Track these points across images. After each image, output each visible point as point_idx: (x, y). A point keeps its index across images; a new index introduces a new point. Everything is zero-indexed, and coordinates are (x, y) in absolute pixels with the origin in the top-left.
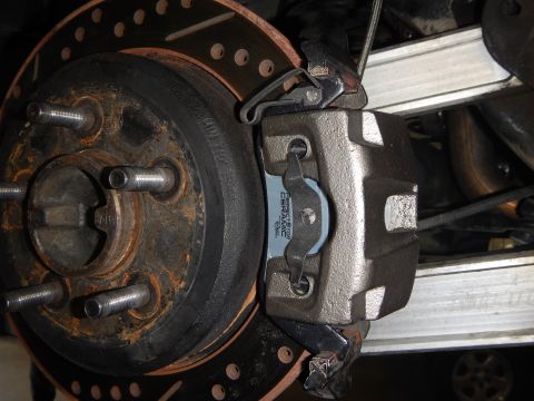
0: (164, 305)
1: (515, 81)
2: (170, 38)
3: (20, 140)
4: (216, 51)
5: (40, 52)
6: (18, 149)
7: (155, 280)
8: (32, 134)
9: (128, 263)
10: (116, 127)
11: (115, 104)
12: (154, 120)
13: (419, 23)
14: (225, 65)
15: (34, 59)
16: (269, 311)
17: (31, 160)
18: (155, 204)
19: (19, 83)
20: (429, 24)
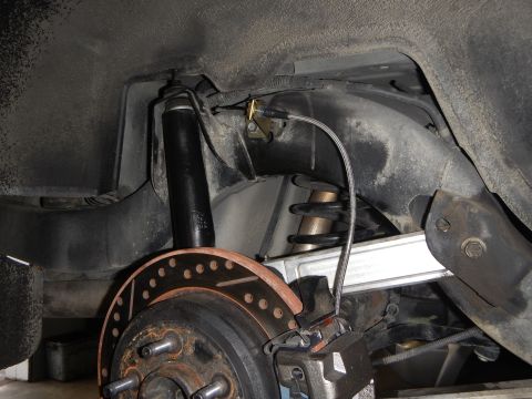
3: (130, 348)
4: (248, 298)
5: (135, 278)
6: (129, 353)
8: (138, 345)
10: (191, 350)
11: (190, 338)
12: (214, 351)
13: (388, 216)
15: (130, 283)
17: (137, 361)
19: (122, 296)
20: (394, 217)
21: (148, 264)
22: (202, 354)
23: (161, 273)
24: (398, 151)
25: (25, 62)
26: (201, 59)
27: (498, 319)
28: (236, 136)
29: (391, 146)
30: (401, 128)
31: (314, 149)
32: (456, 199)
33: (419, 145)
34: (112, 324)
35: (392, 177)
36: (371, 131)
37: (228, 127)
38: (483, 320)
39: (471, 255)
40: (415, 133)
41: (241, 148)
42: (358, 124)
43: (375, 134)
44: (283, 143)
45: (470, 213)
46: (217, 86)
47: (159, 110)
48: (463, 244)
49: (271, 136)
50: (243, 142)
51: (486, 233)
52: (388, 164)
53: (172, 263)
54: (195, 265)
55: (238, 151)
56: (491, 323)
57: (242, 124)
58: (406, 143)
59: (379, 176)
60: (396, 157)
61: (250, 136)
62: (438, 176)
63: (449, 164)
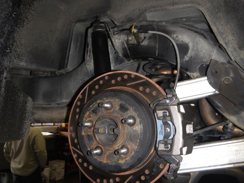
0: (131, 153)
1: (217, 92)
2: (128, 85)
3: (89, 110)
4: (141, 89)
5: (88, 86)
6: (88, 113)
7: (129, 146)
8: (92, 109)
9: (121, 142)
10: (118, 108)
11: (117, 102)
13: (189, 73)
14: (144, 92)
16: (159, 153)
17: (92, 116)
19: (82, 94)
20: (192, 74)
21: (95, 80)
22: (123, 108)
23: (101, 82)
24: (194, 46)
25: (33, 8)
26: (109, 12)
27: (235, 113)
28: (123, 43)
29: (191, 45)
30: (195, 37)
31: (157, 47)
32: (219, 62)
33: (202, 44)
34: (76, 107)
35: (191, 57)
36: (182, 39)
37: (119, 40)
38: (230, 113)
39: (226, 83)
40: (201, 39)
41: (125, 48)
42: (177, 37)
43: (184, 41)
44: (144, 45)
45: (226, 67)
46: (115, 23)
47: (90, 31)
48: (223, 80)
49: (139, 43)
50: (126, 45)
51: (232, 75)
52: (189, 52)
53: (106, 78)
54: (117, 78)
55: (124, 49)
56: (232, 115)
57: (126, 39)
58: (197, 43)
59: (185, 57)
60: (193, 49)
61: (129, 43)
62: (210, 56)
63: (215, 51)
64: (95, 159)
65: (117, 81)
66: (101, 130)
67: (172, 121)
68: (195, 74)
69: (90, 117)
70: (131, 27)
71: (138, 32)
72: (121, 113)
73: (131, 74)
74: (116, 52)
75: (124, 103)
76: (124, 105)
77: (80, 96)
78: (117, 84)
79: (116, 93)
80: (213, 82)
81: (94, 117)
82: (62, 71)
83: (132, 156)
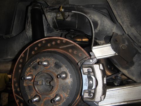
0: (63, 100)
1: (117, 54)
2: (60, 47)
3: (30, 67)
4: (70, 51)
6: (29, 69)
7: (61, 95)
8: (32, 66)
9: (55, 92)
10: (53, 65)
12: (62, 64)
14: (72, 54)
16: (84, 100)
17: (32, 71)
18: (62, 80)
20: (100, 41)
21: (35, 43)
22: (57, 66)
23: (39, 45)
24: (101, 23)
27: (127, 68)
28: (53, 19)
29: (99, 22)
30: (102, 17)
31: (77, 22)
32: (119, 35)
33: (107, 22)
35: (99, 30)
36: (94, 18)
37: (51, 16)
38: (123, 68)
39: (123, 48)
40: (106, 19)
41: (55, 22)
42: (90, 16)
44: (68, 21)
45: (123, 38)
46: (48, 4)
47: (30, 8)
48: (121, 46)
49: (64, 19)
50: (55, 20)
51: (127, 43)
52: (98, 27)
53: (44, 42)
54: (52, 42)
55: (54, 22)
56: (125, 69)
57: (55, 15)
58: (103, 21)
59: (96, 30)
60: (101, 25)
61: (58, 18)
62: (112, 30)
63: (115, 27)
64: (34, 104)
65: (52, 45)
66: (39, 83)
67: (95, 76)
68: (102, 42)
69: (31, 72)
70: (60, 7)
71: (64, 11)
72: (56, 69)
73: (63, 40)
74: (48, 25)
75: (58, 61)
76: (58, 63)
77: (22, 55)
78: (52, 47)
79: (52, 54)
80: (114, 48)
81: (34, 72)
82: (8, 36)
83: (64, 102)
